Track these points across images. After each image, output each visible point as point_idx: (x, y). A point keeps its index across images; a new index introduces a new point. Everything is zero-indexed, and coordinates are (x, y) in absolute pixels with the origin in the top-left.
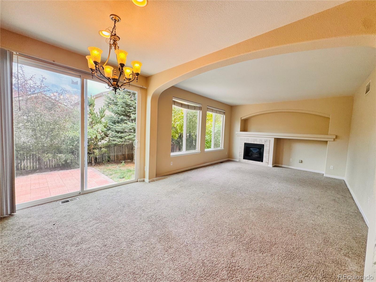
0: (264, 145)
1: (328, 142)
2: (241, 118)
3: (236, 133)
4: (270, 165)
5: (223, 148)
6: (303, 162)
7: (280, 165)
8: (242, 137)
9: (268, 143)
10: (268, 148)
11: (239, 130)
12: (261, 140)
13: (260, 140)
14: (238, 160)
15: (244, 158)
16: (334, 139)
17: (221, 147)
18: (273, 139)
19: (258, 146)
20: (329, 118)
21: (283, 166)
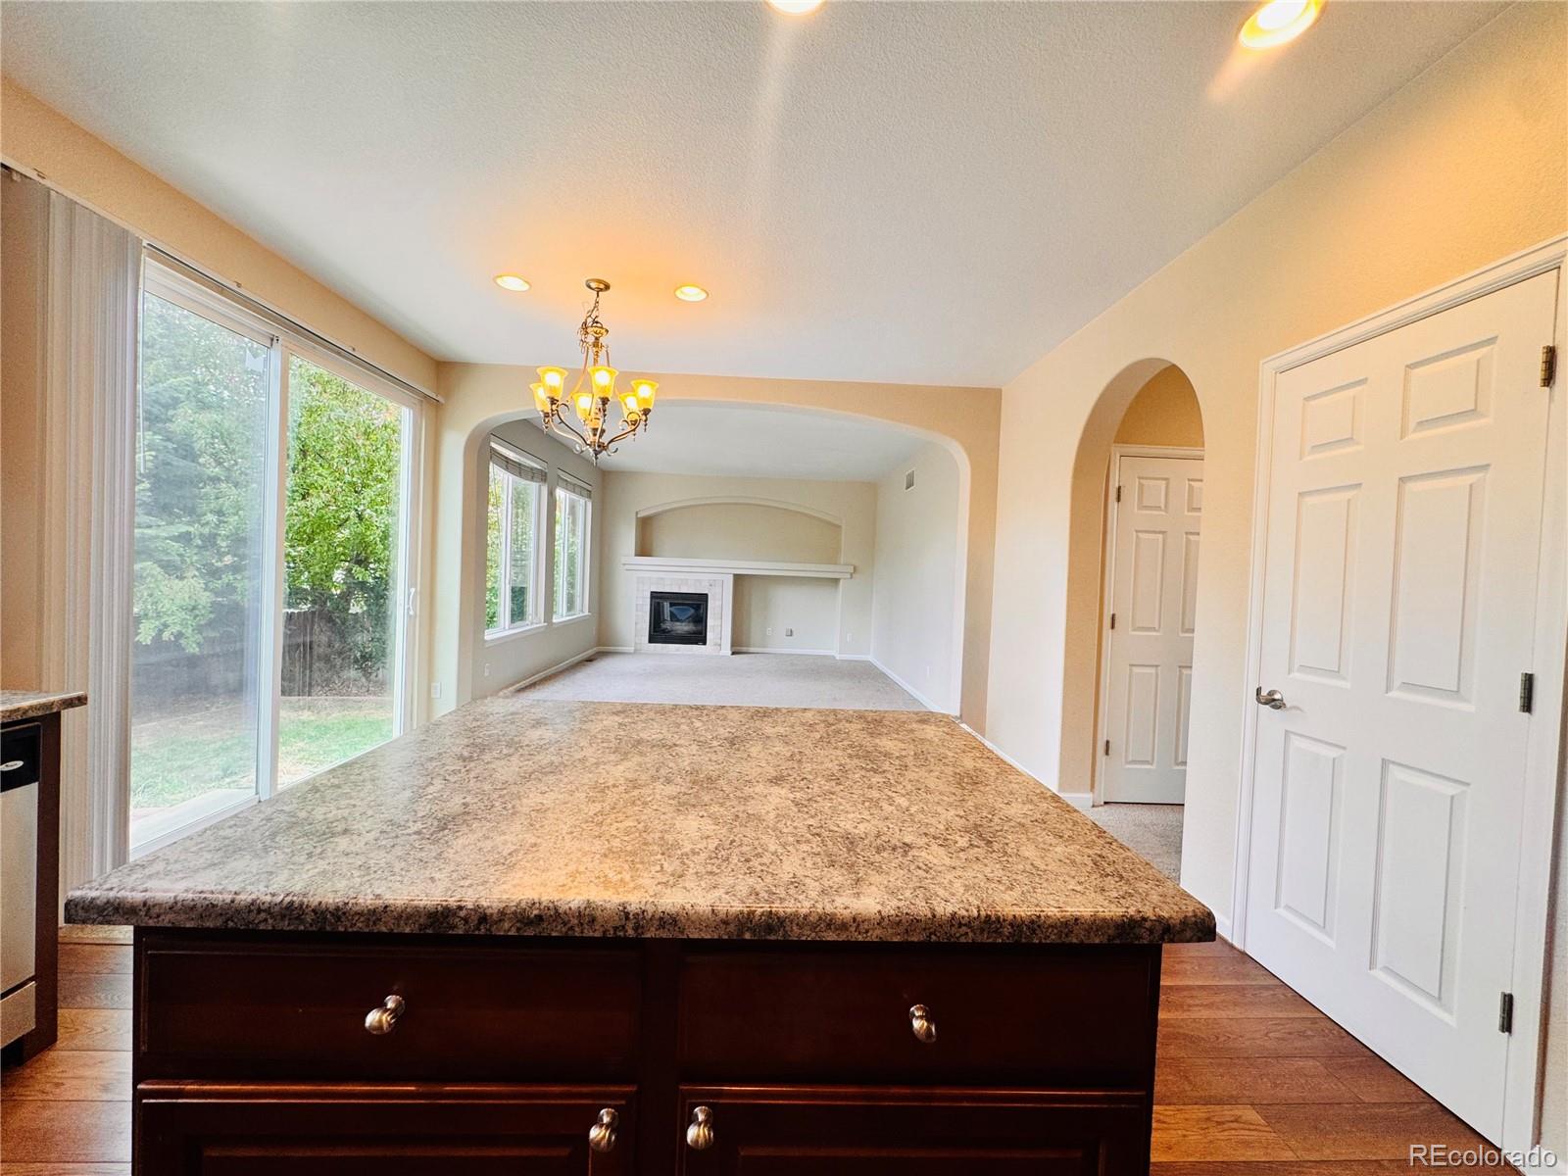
0: (706, 595)
1: (841, 581)
2: (637, 513)
3: (624, 560)
4: (727, 650)
5: (587, 613)
6: (794, 634)
7: (744, 649)
8: (641, 574)
9: (718, 590)
10: (719, 603)
11: (632, 551)
12: (700, 581)
13: (696, 580)
14: (631, 649)
15: (650, 641)
16: (851, 575)
17: (583, 609)
18: (732, 576)
19: (693, 600)
20: (840, 527)
21: (752, 650)
